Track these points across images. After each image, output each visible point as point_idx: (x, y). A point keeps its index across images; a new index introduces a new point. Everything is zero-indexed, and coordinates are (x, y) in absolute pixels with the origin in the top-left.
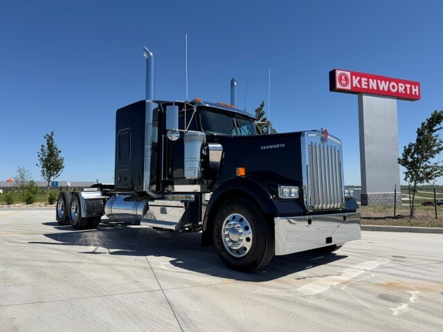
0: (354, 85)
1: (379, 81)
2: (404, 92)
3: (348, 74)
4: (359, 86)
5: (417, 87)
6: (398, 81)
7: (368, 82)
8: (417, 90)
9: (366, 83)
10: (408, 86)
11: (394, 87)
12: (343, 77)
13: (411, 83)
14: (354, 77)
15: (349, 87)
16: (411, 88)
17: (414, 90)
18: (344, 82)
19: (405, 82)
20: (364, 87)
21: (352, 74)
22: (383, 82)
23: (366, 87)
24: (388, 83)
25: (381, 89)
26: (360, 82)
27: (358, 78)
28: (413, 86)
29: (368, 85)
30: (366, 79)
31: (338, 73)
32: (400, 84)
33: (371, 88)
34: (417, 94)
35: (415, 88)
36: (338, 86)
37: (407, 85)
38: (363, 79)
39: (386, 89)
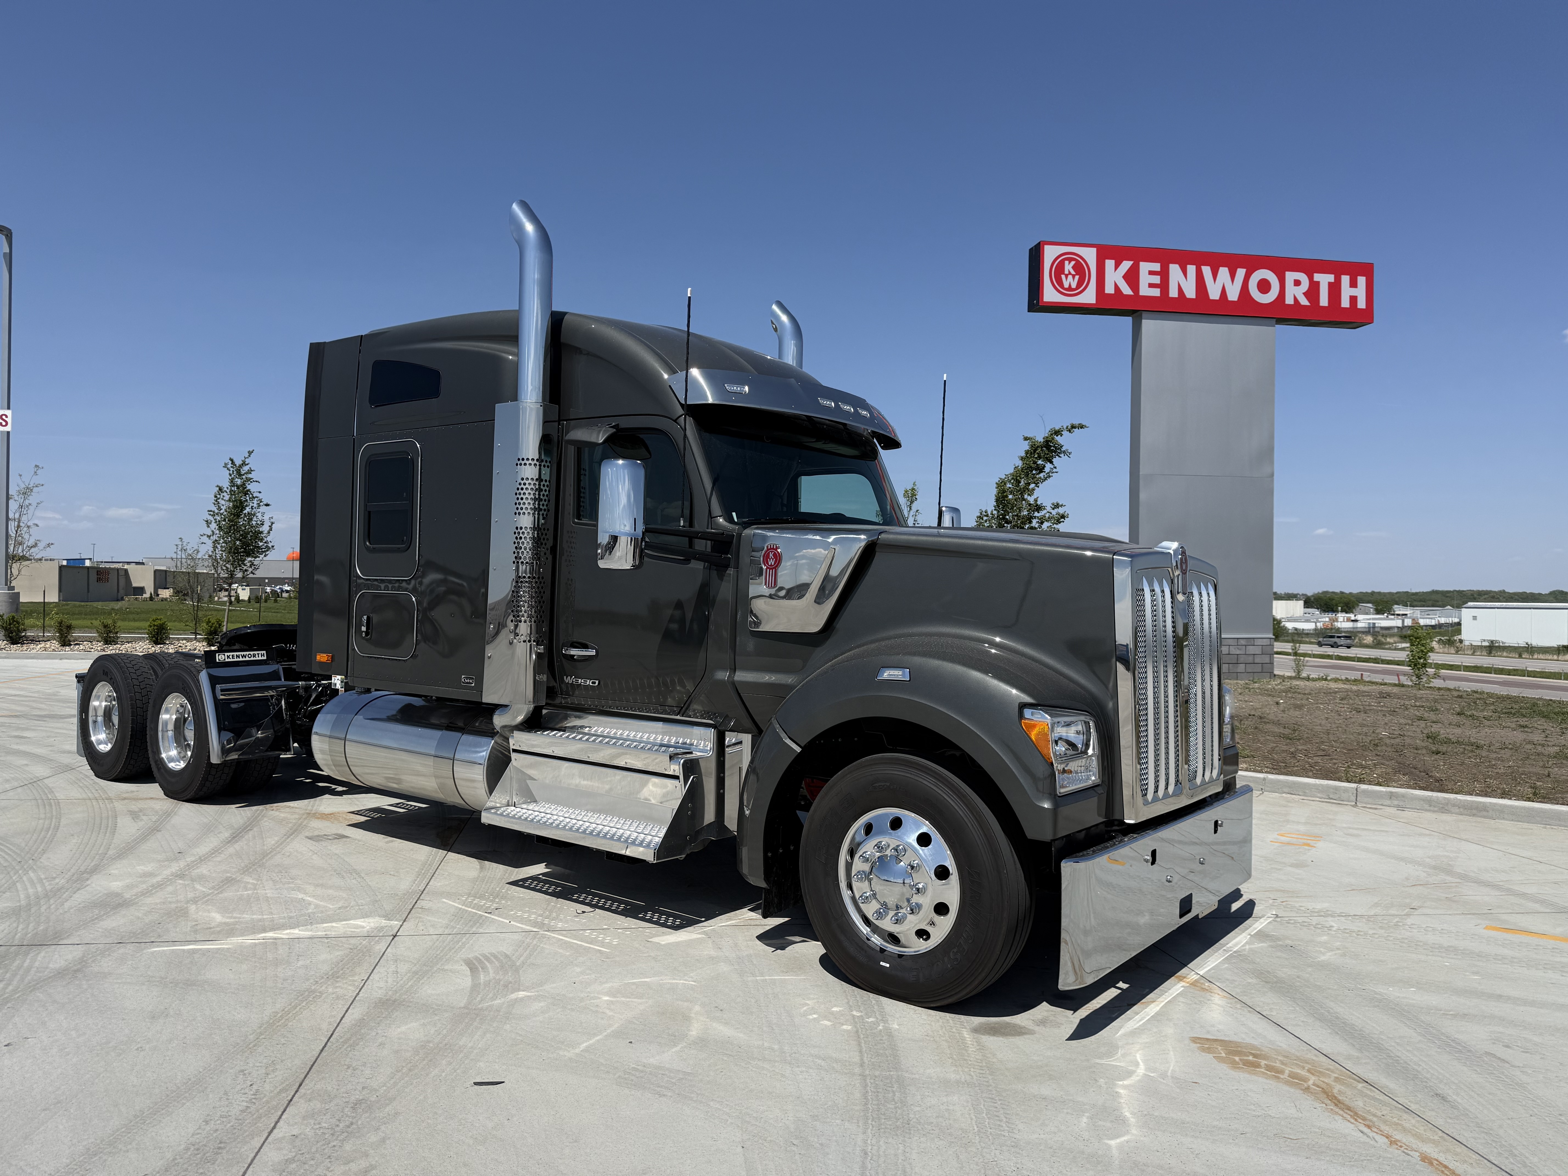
0: (1109, 289)
1: (1206, 270)
2: (1304, 302)
3: (1090, 255)
4: (1126, 290)
5: (1362, 281)
6: (1280, 266)
7: (1164, 274)
8: (1360, 292)
9: (1157, 279)
10: (1324, 280)
11: (1264, 286)
12: (1068, 267)
13: (1337, 268)
14: (1110, 264)
15: (1089, 297)
16: (1335, 289)
17: (1346, 292)
18: (1070, 281)
19: (1310, 267)
20: (1145, 291)
21: (1104, 253)
22: (1224, 272)
23: (1156, 292)
24: (1241, 273)
25: (1214, 294)
26: (1132, 277)
27: (1126, 265)
28: (1345, 280)
29: (1164, 285)
30: (1156, 267)
31: (1050, 254)
32: (1290, 276)
33: (1173, 293)
34: (1362, 304)
35: (1353, 284)
36: (1050, 294)
37: (1317, 277)
38: (1145, 267)
39: (1233, 295)
